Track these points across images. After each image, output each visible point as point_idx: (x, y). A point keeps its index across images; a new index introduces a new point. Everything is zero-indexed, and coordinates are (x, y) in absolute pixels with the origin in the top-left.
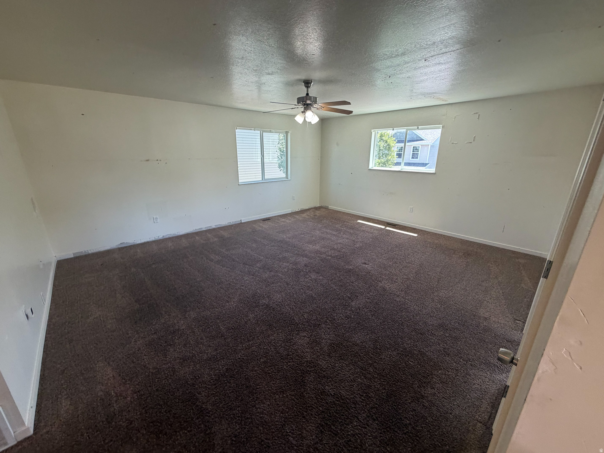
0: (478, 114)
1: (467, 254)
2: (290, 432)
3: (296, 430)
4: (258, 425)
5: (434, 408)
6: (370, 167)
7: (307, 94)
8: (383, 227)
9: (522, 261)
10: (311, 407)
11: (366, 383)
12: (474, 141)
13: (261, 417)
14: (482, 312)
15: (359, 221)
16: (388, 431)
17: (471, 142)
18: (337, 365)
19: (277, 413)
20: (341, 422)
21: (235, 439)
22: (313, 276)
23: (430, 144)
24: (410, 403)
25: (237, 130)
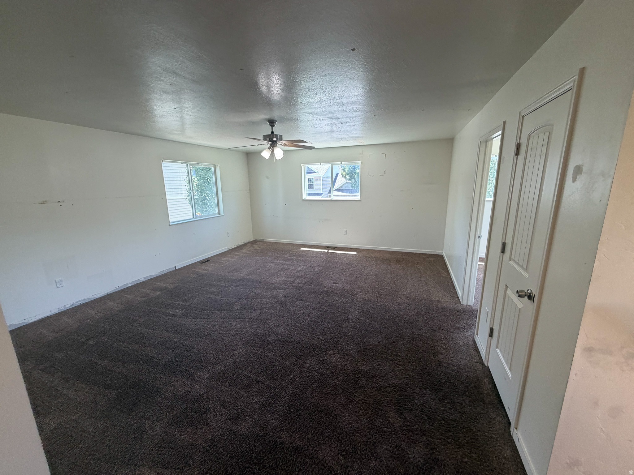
0: (384, 154)
1: (399, 261)
2: (381, 425)
3: (384, 421)
4: (354, 433)
5: (451, 366)
6: (303, 198)
7: (272, 132)
8: (326, 251)
9: (432, 259)
10: (381, 401)
11: (403, 369)
12: (385, 174)
13: (351, 427)
14: (433, 298)
15: (302, 249)
16: (438, 392)
17: (383, 175)
18: (375, 365)
19: (360, 418)
20: (408, 400)
21: (345, 453)
22: (300, 303)
23: (321, 176)
24: (437, 369)
25: (164, 163)
